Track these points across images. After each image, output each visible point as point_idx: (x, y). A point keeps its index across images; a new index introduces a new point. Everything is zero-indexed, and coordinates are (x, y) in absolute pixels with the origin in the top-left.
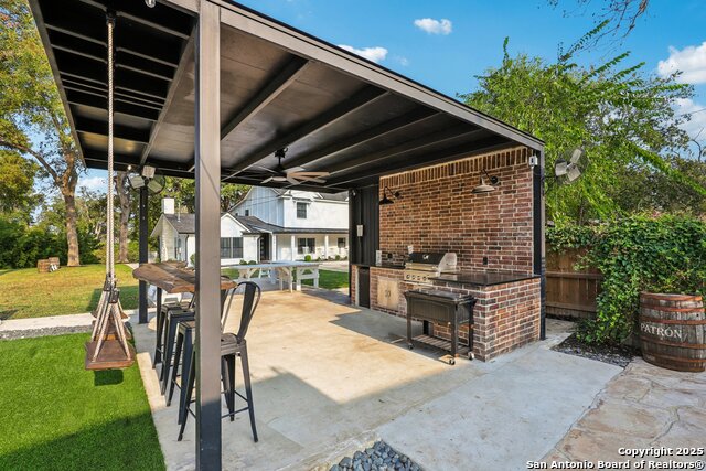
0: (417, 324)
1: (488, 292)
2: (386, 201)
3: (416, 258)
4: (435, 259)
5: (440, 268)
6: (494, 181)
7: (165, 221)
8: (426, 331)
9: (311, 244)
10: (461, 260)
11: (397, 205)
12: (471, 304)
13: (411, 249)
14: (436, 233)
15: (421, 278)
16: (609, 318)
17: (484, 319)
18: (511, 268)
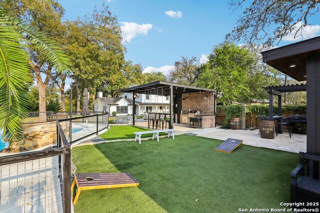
0: (192, 123)
1: (204, 117)
2: (184, 99)
3: (191, 112)
4: (195, 112)
5: (196, 114)
6: (207, 96)
7: (99, 100)
8: (193, 125)
9: (151, 108)
10: (200, 112)
11: (187, 100)
12: (201, 119)
13: (190, 110)
14: (195, 107)
15: (192, 115)
16: (226, 122)
17: (203, 122)
18: (210, 114)
